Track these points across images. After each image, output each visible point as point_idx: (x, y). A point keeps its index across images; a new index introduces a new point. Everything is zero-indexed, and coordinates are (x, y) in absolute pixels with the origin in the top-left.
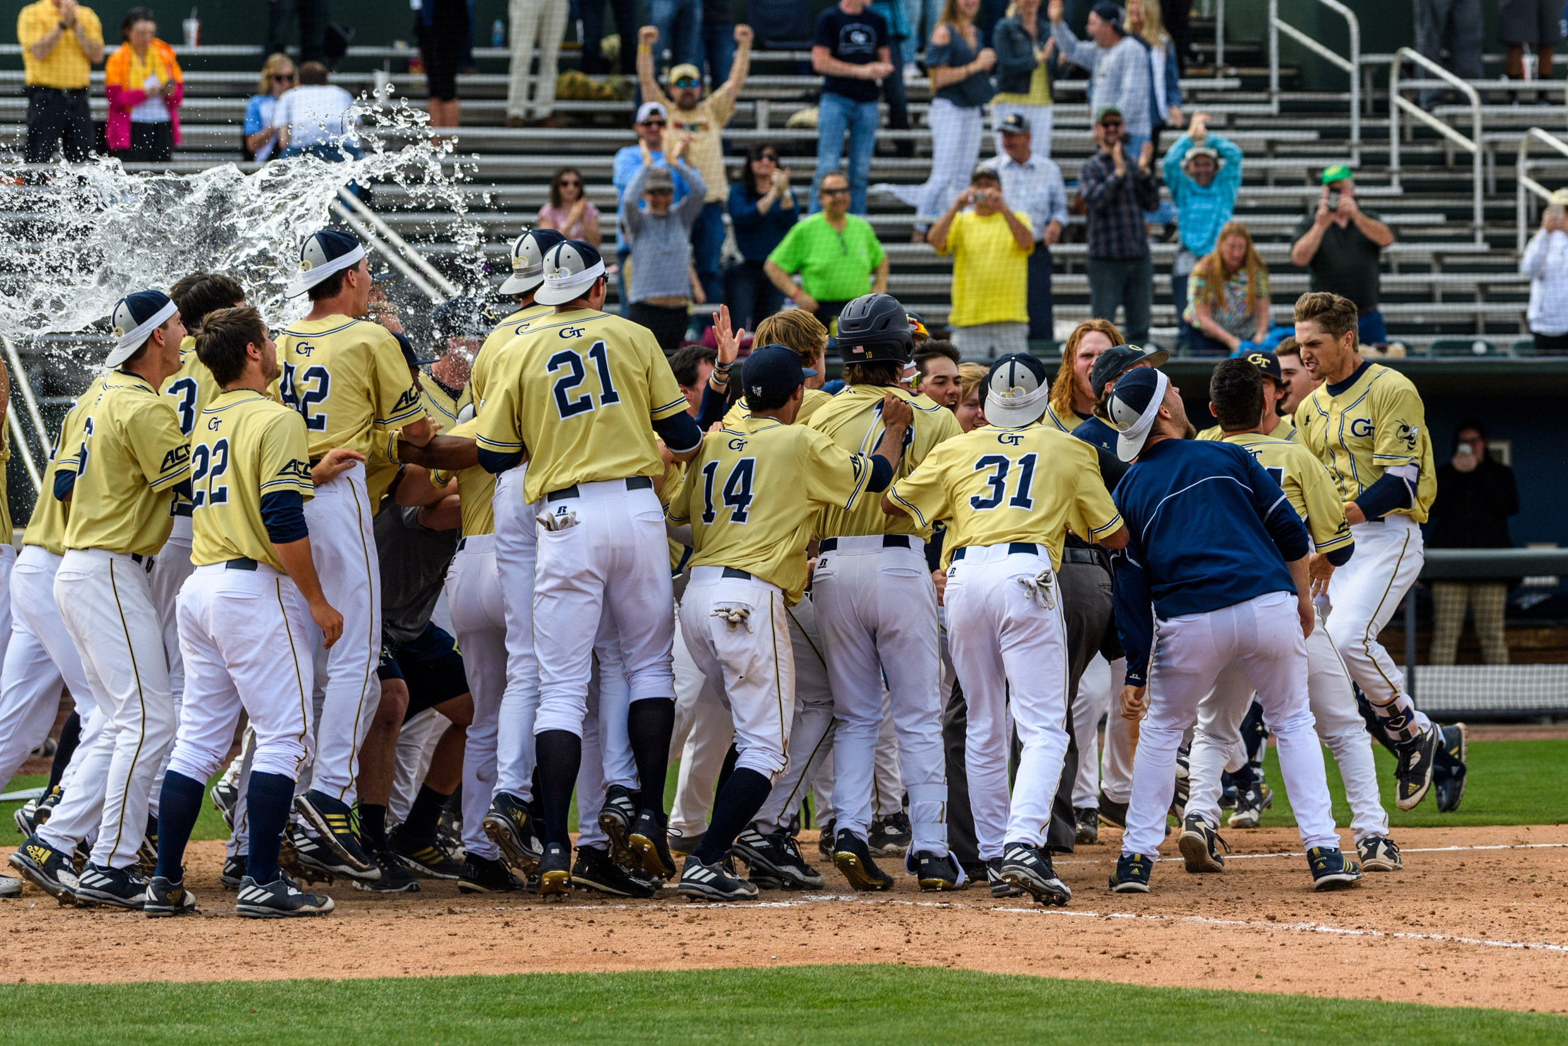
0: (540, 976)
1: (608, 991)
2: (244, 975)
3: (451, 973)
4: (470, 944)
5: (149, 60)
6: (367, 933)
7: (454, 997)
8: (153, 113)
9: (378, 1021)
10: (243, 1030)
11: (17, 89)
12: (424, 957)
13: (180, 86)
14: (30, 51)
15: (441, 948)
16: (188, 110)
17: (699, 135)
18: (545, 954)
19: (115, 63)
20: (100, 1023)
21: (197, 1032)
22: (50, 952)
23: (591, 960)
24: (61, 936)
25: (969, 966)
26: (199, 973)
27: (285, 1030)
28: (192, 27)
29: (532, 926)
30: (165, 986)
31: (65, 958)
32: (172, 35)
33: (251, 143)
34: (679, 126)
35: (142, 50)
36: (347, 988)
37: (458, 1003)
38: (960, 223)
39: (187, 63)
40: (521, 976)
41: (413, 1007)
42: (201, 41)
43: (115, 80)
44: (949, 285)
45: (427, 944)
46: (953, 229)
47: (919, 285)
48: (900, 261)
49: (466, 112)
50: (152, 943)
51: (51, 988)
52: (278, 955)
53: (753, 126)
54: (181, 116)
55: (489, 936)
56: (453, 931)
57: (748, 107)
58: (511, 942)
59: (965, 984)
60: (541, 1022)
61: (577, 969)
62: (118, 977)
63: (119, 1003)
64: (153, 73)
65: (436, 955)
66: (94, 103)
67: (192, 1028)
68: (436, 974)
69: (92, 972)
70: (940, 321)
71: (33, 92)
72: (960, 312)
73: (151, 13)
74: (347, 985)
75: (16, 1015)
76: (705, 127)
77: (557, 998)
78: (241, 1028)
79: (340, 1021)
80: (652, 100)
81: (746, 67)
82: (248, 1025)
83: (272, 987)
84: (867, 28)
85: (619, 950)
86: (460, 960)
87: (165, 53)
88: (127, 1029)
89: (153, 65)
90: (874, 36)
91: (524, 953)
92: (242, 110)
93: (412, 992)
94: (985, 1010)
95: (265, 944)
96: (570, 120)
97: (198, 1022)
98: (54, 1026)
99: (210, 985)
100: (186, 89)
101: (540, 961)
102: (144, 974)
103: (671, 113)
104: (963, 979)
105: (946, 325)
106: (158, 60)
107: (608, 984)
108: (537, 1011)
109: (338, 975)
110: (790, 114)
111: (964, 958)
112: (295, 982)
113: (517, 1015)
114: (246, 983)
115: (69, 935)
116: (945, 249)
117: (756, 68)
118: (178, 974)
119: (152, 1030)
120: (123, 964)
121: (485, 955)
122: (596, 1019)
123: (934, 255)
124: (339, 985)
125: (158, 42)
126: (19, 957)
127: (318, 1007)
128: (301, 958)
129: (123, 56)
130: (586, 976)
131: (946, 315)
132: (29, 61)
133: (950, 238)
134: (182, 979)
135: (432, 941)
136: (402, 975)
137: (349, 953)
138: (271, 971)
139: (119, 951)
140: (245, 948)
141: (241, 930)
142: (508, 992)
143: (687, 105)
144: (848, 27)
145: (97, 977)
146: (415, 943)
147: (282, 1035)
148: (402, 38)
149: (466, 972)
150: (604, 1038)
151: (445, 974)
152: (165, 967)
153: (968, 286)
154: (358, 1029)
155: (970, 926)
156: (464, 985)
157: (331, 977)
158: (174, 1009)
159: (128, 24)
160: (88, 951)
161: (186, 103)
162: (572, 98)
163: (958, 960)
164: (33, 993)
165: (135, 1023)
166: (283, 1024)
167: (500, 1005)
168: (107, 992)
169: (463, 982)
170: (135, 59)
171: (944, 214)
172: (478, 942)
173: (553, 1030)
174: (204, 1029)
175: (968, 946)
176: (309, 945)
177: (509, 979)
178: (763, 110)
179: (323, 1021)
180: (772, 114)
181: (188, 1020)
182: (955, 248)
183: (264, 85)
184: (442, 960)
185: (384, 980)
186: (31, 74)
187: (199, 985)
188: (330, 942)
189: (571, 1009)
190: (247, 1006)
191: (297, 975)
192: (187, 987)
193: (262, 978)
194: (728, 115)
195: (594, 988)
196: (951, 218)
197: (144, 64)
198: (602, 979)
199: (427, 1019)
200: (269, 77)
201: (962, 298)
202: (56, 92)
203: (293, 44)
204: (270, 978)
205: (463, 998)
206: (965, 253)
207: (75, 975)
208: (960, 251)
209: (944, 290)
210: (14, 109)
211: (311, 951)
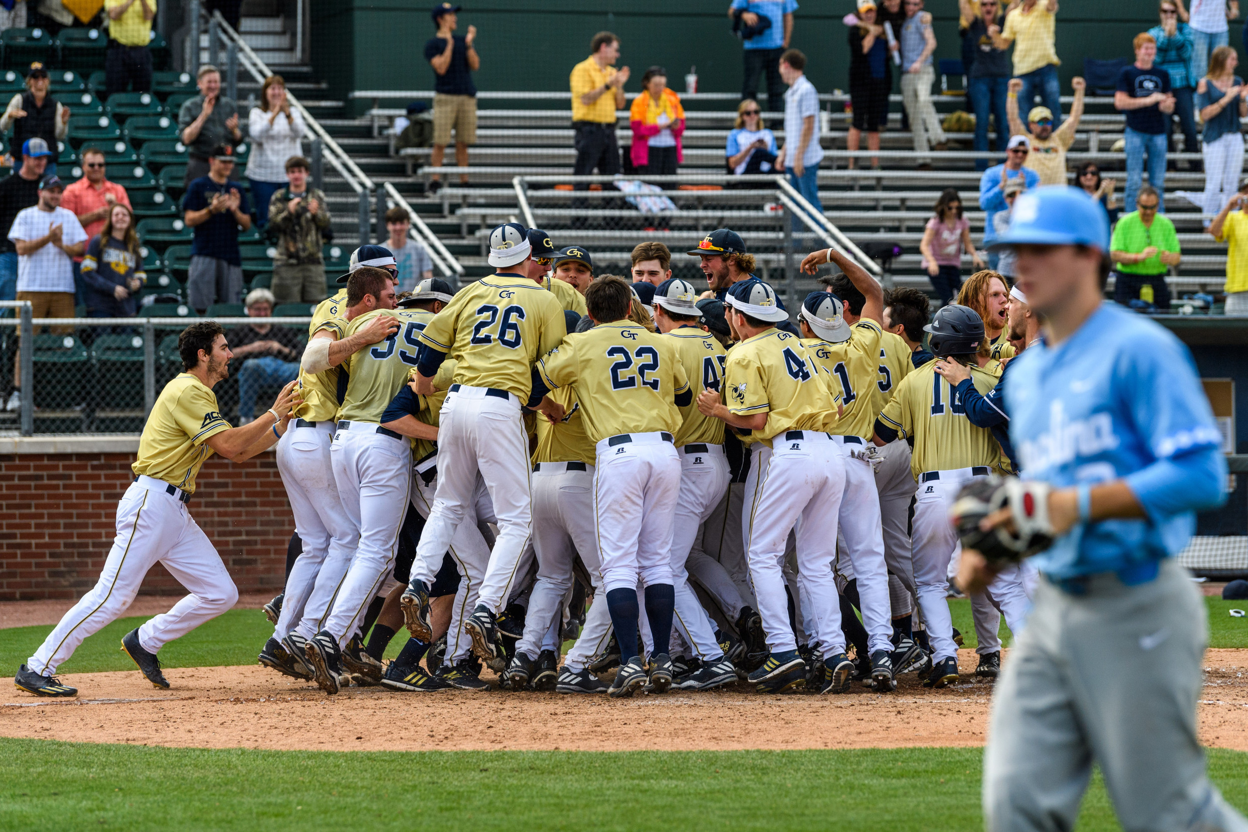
0: (920, 749)
1: (967, 760)
2: (712, 747)
3: (858, 747)
4: (872, 726)
5: (661, 103)
6: (800, 718)
7: (859, 763)
8: (665, 140)
9: (804, 780)
10: (709, 785)
11: (567, 123)
12: (839, 735)
13: (682, 121)
14: (578, 97)
15: (852, 729)
16: (687, 138)
17: (1052, 155)
18: (924, 734)
19: (638, 105)
20: (609, 779)
21: (676, 786)
22: (577, 729)
23: (956, 739)
24: (586, 717)
25: (1225, 746)
26: (682, 745)
27: (738, 785)
28: (692, 79)
29: (916, 714)
30: (656, 753)
31: (587, 733)
32: (678, 85)
33: (732, 160)
34: (1037, 150)
35: (656, 97)
36: (783, 756)
37: (861, 768)
38: (1232, 219)
39: (688, 105)
40: (906, 750)
41: (830, 770)
42: (698, 90)
43: (637, 117)
44: (1225, 263)
45: (842, 726)
46: (1227, 223)
47: (1204, 263)
48: (1190, 246)
49: (883, 141)
50: (649, 723)
51: (576, 754)
52: (737, 732)
53: (1086, 150)
54: (684, 142)
55: (886, 721)
56: (861, 717)
57: (1083, 136)
58: (901, 726)
59: (1220, 758)
60: (919, 782)
61: (946, 744)
62: (624, 747)
63: (623, 765)
64: (665, 112)
65: (848, 734)
66: (619, 133)
67: (673, 783)
68: (847, 747)
69: (606, 743)
70: (1219, 288)
71: (581, 126)
72: (1233, 282)
73: (663, 70)
74: (783, 754)
75: (551, 773)
76: (1055, 150)
77: (931, 765)
78: (707, 783)
79: (778, 779)
80: (1018, 133)
81: (1081, 108)
82: (712, 781)
83: (730, 755)
84: (1154, 78)
85: (977, 732)
86: (865, 737)
87: (673, 98)
88: (628, 783)
89: (665, 107)
90: (1160, 84)
91: (910, 733)
92: (725, 138)
93: (829, 760)
94: (1234, 777)
95: (729, 724)
96: (956, 145)
97: (677, 779)
98: (577, 781)
99: (688, 753)
100: (689, 123)
101: (921, 738)
102: (642, 745)
103: (1031, 142)
104: (1219, 755)
105: (1222, 291)
106: (668, 104)
107: (967, 756)
108: (917, 774)
109: (778, 747)
110: (1113, 142)
111: (1221, 739)
112: (747, 752)
113: (902, 776)
114: (713, 752)
115: (592, 717)
116: (1221, 237)
117: (1089, 109)
118: (666, 745)
119: (645, 784)
120: (628, 738)
121: (882, 734)
122: (958, 780)
123: (1214, 242)
124: (778, 754)
125: (668, 90)
126: (555, 732)
127: (763, 769)
128: (753, 735)
129: (644, 100)
130: (952, 750)
131: (1223, 285)
132: (576, 104)
133: (1225, 228)
134: (668, 749)
135: (846, 724)
136: (822, 747)
137: (787, 731)
138: (731, 743)
139: (626, 729)
140: (714, 727)
141: (712, 715)
142: (897, 760)
143: (1043, 136)
144: (1142, 78)
145: (609, 747)
146: (833, 725)
147: (736, 789)
148: (839, 88)
149: (868, 746)
150: (961, 793)
151: (852, 747)
152: (658, 740)
153: (1238, 264)
154: (789, 785)
155: (1227, 717)
156: (866, 755)
157: (773, 748)
158: (661, 770)
159: (648, 77)
160: (604, 728)
161: (687, 133)
162: (959, 130)
163: (1217, 741)
164: (564, 758)
165: (633, 779)
166: (737, 781)
167: (890, 769)
168: (615, 758)
169: (865, 753)
170: (652, 103)
171: (1221, 213)
172: (878, 725)
173: (927, 788)
174: (682, 784)
175: (1225, 731)
176: (759, 726)
177: (898, 751)
178: (1094, 140)
179: (766, 779)
180: (1101, 142)
181: (671, 778)
182: (1228, 237)
183: (739, 121)
184: (852, 738)
185: (810, 751)
186: (578, 112)
187: (680, 753)
188: (774, 724)
189: (940, 773)
190: (713, 768)
191: (750, 747)
192: (672, 754)
193: (725, 748)
194: (1071, 143)
195: (958, 758)
196: (1225, 215)
197: (657, 106)
198: (963, 752)
199: (838, 779)
200: (742, 115)
201: (1234, 272)
202: (598, 125)
203: (762, 92)
204: (730, 749)
205: (865, 764)
206: (1236, 241)
207: (593, 745)
208: (1232, 239)
209: (1221, 267)
210: (564, 137)
211: (760, 730)
